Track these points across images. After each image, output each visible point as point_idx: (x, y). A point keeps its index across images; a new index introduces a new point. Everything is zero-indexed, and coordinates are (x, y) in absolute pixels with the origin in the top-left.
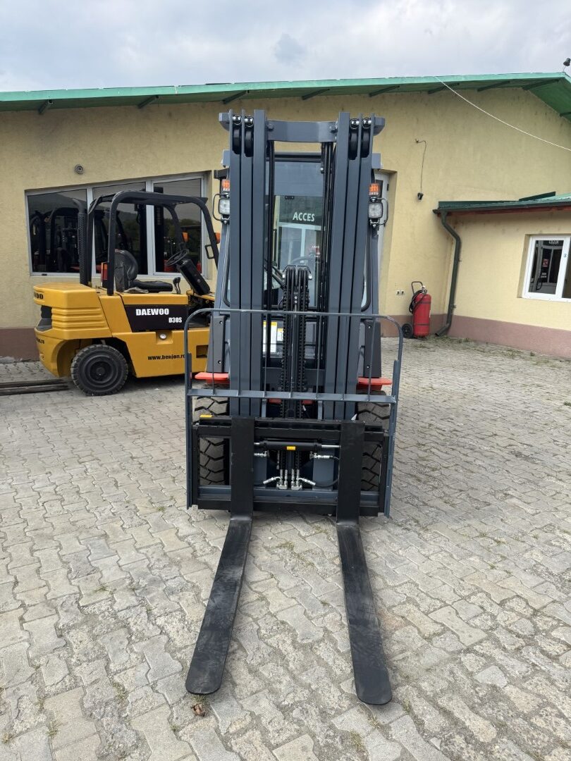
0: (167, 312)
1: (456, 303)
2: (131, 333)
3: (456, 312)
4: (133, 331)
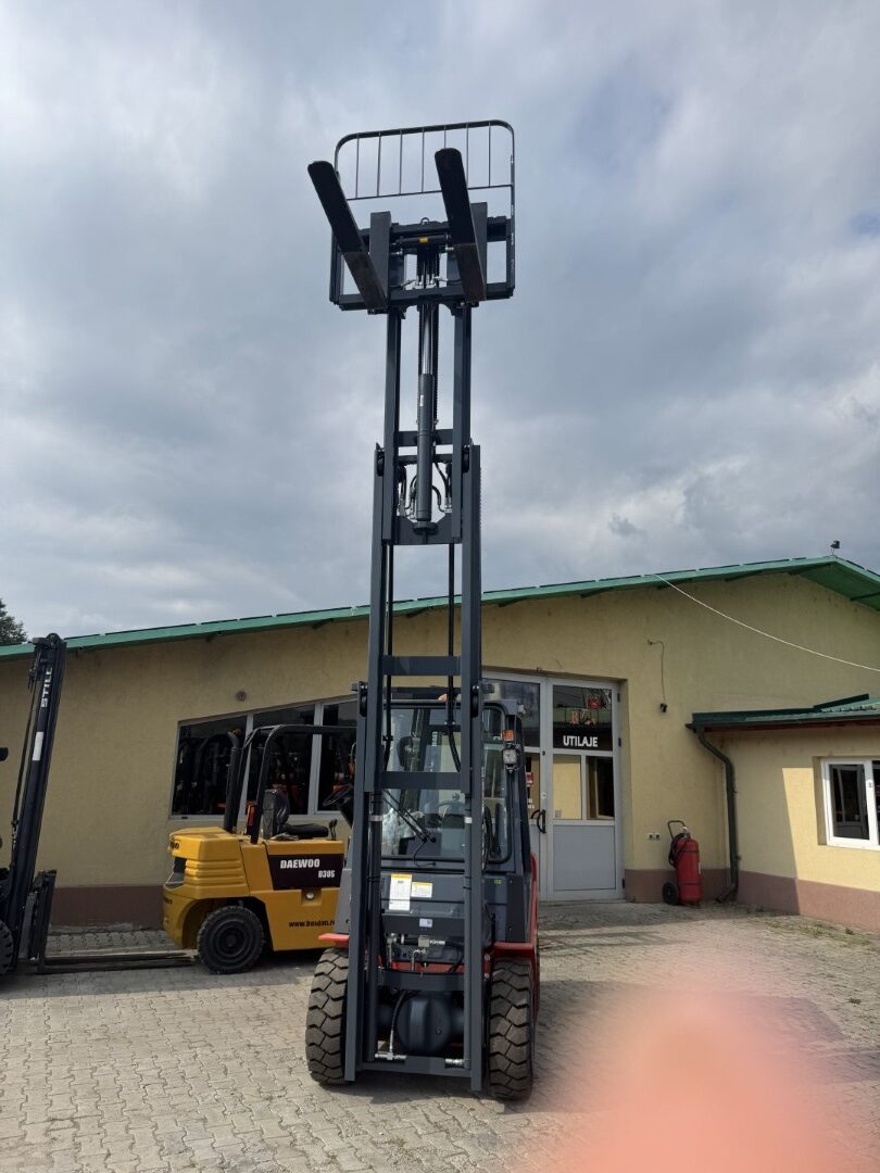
1: (741, 852)
2: (272, 891)
3: (744, 866)
4: (275, 889)
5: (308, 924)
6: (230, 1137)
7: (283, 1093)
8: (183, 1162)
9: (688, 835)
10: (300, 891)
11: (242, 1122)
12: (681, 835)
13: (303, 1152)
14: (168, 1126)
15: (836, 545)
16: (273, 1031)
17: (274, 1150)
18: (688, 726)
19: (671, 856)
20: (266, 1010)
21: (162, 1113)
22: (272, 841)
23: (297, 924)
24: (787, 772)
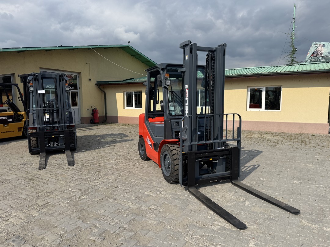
5: (7, 132)
9: (96, 109)
10: (3, 124)
18: (96, 84)
19: (92, 113)
24: (117, 94)
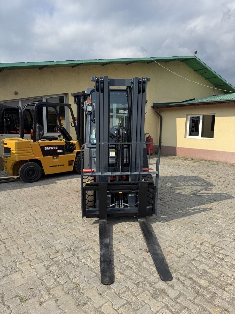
0: (57, 148)
1: (162, 141)
2: (43, 157)
3: (162, 144)
4: (44, 156)
5: (56, 166)
6: (65, 239)
7: (74, 220)
8: (54, 251)
9: (151, 137)
10: (52, 156)
11: (65, 232)
12: (149, 137)
13: (94, 240)
14: (40, 238)
15: (196, 53)
16: (57, 199)
17: (83, 241)
18: (152, 107)
20: (51, 193)
21: (35, 233)
22: (40, 141)
23: (52, 166)
24: (178, 119)
